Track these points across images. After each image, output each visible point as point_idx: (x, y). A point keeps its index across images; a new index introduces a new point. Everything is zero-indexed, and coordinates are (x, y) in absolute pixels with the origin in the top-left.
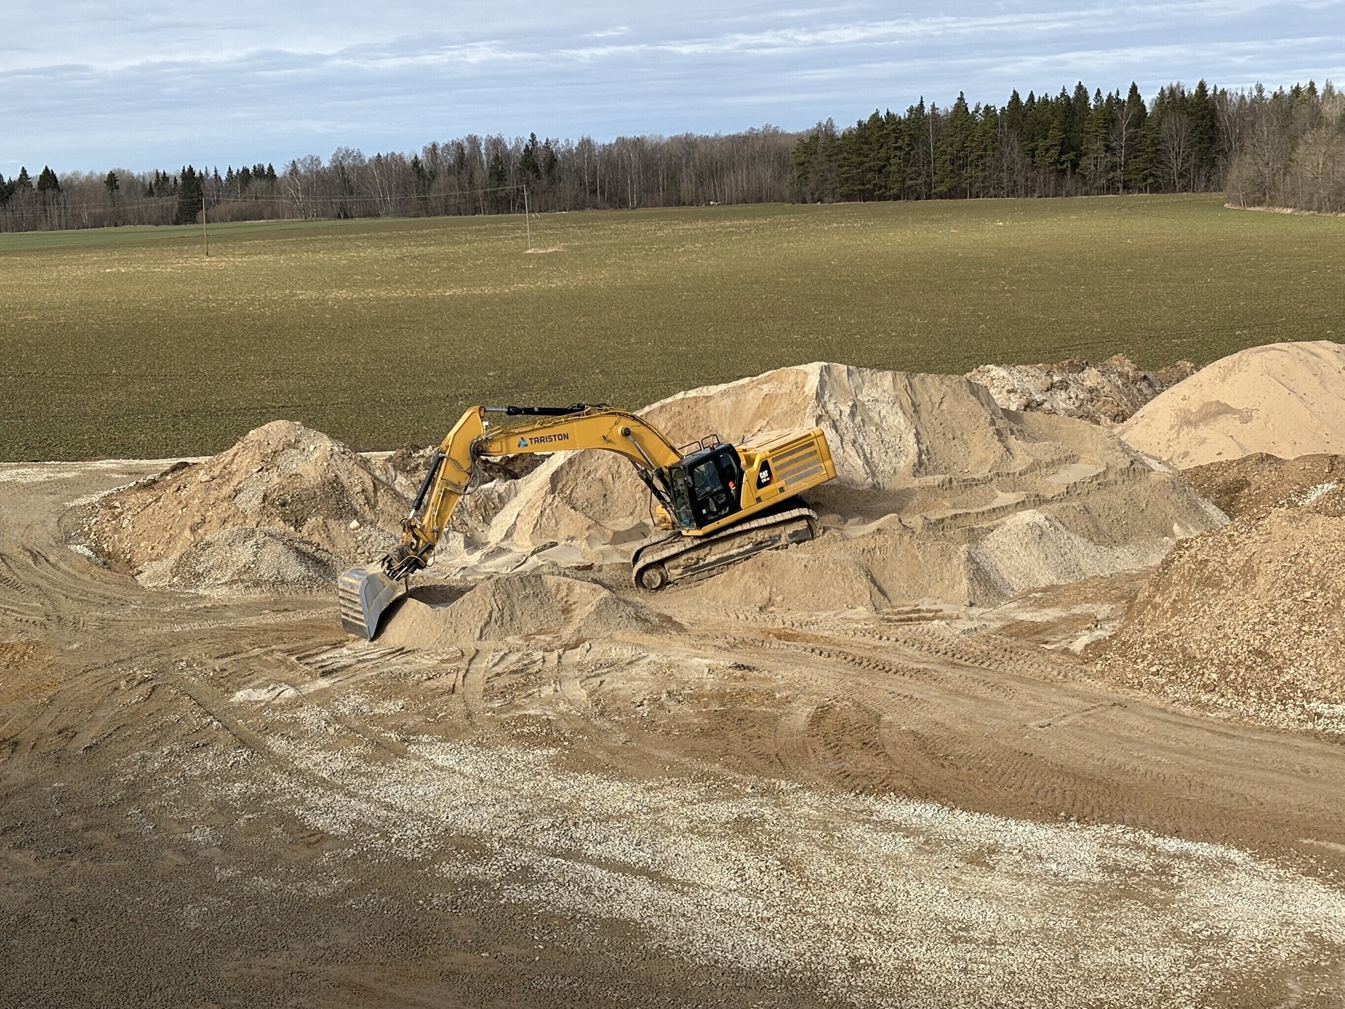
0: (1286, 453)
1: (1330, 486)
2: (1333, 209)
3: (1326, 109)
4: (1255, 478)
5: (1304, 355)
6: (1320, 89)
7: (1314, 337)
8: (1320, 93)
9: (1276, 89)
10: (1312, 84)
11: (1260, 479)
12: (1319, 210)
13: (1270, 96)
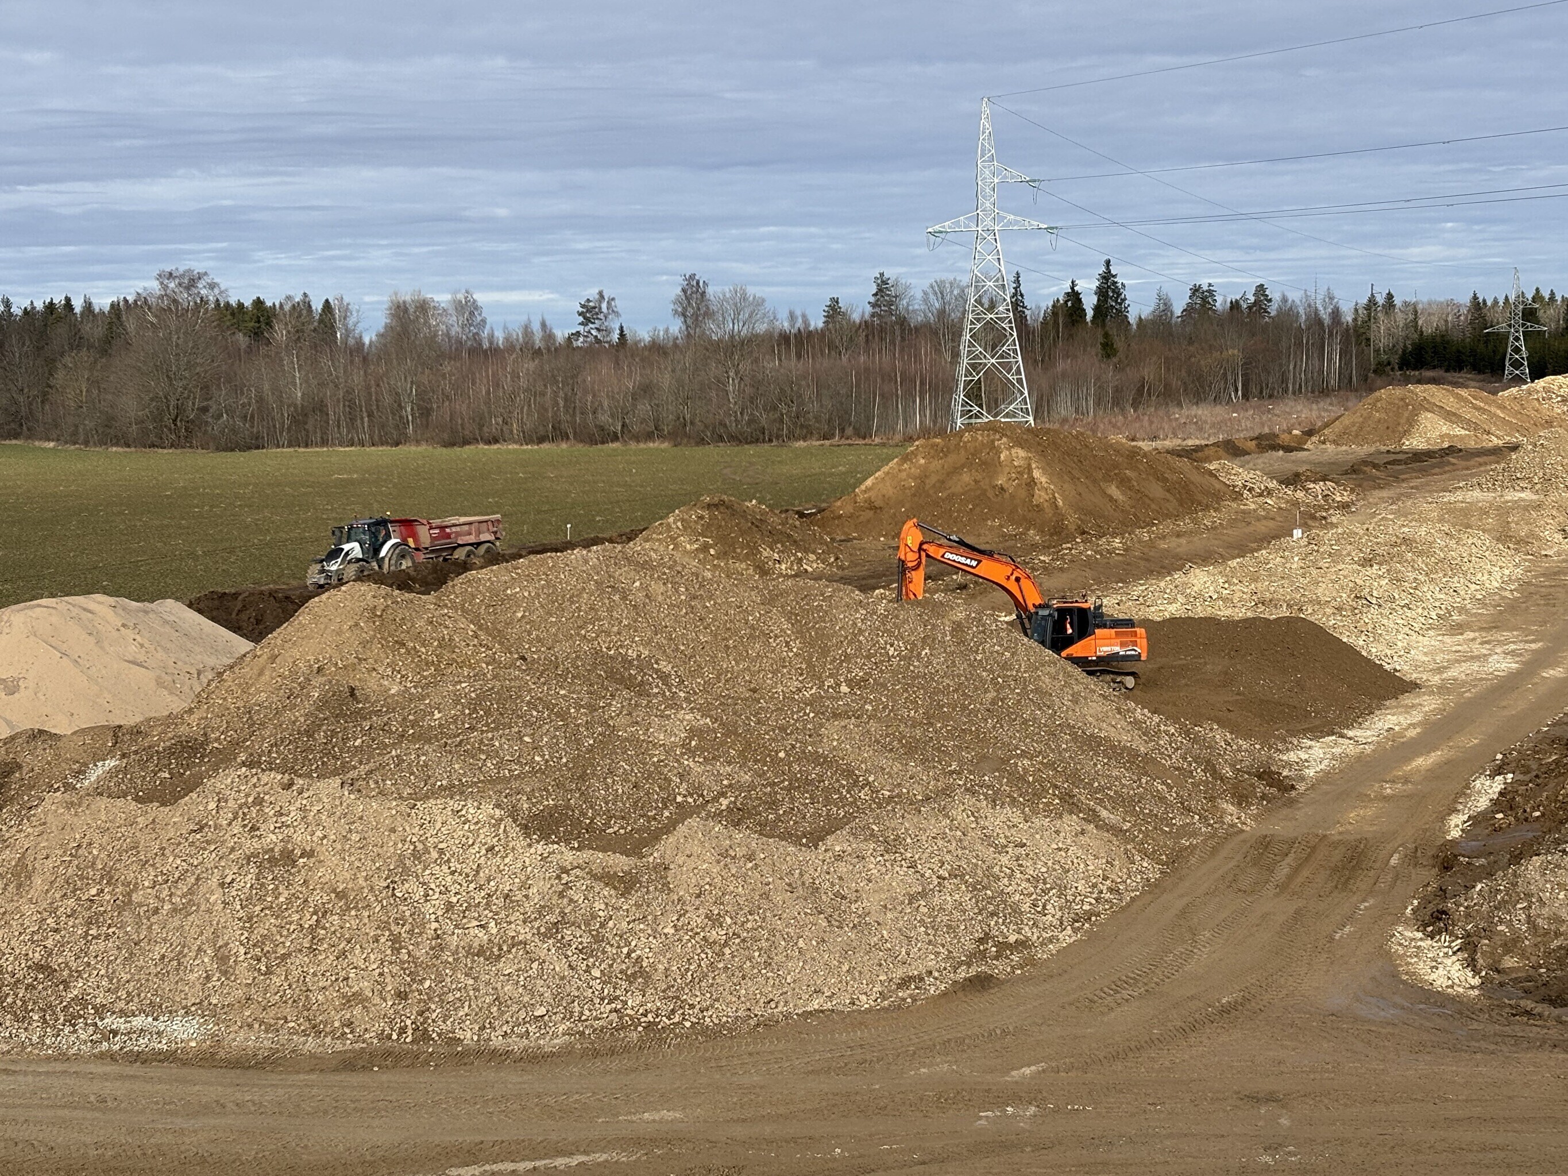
0: (61, 726)
1: (111, 763)
2: (102, 443)
3: (87, 328)
4: (26, 759)
5: (75, 611)
6: (78, 305)
7: (88, 591)
8: (78, 310)
9: (26, 304)
10: (68, 300)
11: (33, 760)
12: (86, 443)
13: (20, 312)
